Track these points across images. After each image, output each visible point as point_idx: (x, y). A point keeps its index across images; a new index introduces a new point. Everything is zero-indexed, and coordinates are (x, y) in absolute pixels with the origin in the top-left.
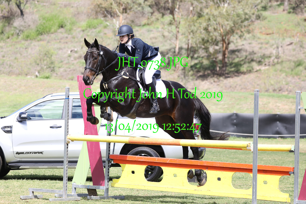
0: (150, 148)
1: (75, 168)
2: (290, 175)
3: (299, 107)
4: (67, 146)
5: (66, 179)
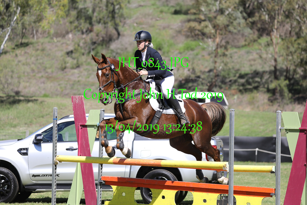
0: (167, 171)
1: (69, 191)
2: (272, 196)
3: (280, 127)
4: (55, 168)
5: (54, 201)
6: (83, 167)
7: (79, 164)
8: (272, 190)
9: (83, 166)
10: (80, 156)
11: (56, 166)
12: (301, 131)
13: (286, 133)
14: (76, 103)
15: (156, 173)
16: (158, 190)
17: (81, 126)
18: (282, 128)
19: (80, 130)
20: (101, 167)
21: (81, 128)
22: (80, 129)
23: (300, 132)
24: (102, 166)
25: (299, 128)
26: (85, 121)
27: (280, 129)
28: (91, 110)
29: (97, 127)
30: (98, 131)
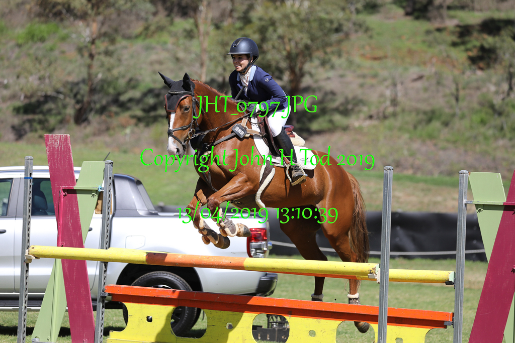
0: (173, 274)
2: (445, 327)
3: (465, 201)
4: (25, 268)
5: (22, 332)
6: (66, 268)
7: (59, 261)
8: (447, 315)
9: (66, 265)
10: (62, 246)
11: (27, 265)
12: (506, 208)
13: (477, 211)
14: (54, 148)
15: (153, 278)
16: (218, 311)
17: (64, 190)
18: (469, 203)
19: (62, 199)
20: (104, 269)
21: (65, 195)
22: (63, 196)
23: (504, 210)
24: (106, 266)
25: (504, 203)
26: (74, 181)
27: (466, 204)
28: (84, 163)
29: (98, 193)
30: (100, 202)
